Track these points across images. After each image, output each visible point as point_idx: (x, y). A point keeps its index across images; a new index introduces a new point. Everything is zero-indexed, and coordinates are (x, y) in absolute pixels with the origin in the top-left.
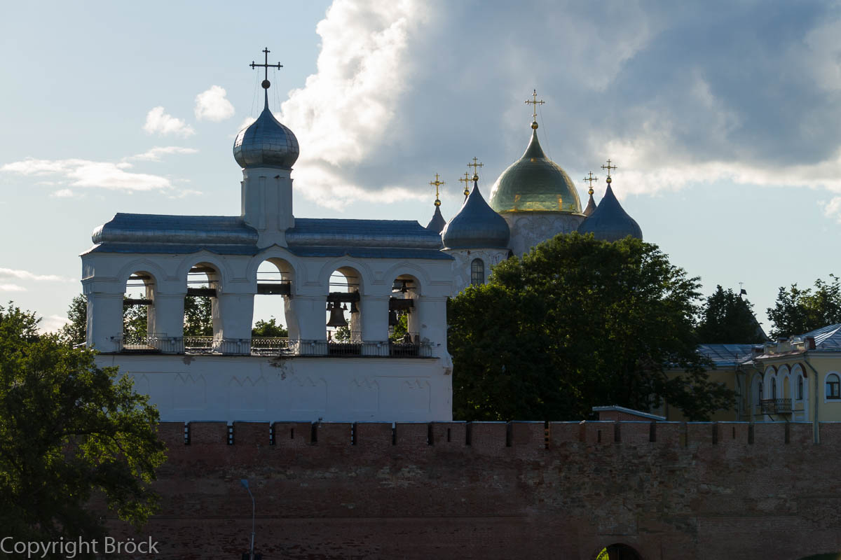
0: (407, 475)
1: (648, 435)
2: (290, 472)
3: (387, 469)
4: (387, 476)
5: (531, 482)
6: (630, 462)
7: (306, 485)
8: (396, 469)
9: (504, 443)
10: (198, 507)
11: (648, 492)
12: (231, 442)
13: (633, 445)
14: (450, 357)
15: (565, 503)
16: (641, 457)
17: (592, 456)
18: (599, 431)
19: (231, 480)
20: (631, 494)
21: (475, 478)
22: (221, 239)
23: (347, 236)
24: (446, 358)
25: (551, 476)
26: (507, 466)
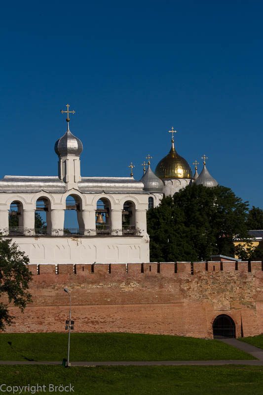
0: (132, 286)
1: (234, 267)
2: (82, 285)
3: (124, 284)
4: (124, 287)
5: (185, 288)
6: (227, 279)
7: (89, 291)
8: (128, 284)
9: (174, 272)
10: (43, 301)
11: (235, 292)
12: (57, 273)
13: (228, 272)
14: (148, 236)
15: (200, 297)
16: (231, 277)
17: (211, 277)
18: (214, 266)
19: (57, 289)
20: (228, 293)
21: (161, 287)
22: (50, 186)
23: (104, 184)
24: (146, 236)
25: (194, 285)
26: (175, 281)
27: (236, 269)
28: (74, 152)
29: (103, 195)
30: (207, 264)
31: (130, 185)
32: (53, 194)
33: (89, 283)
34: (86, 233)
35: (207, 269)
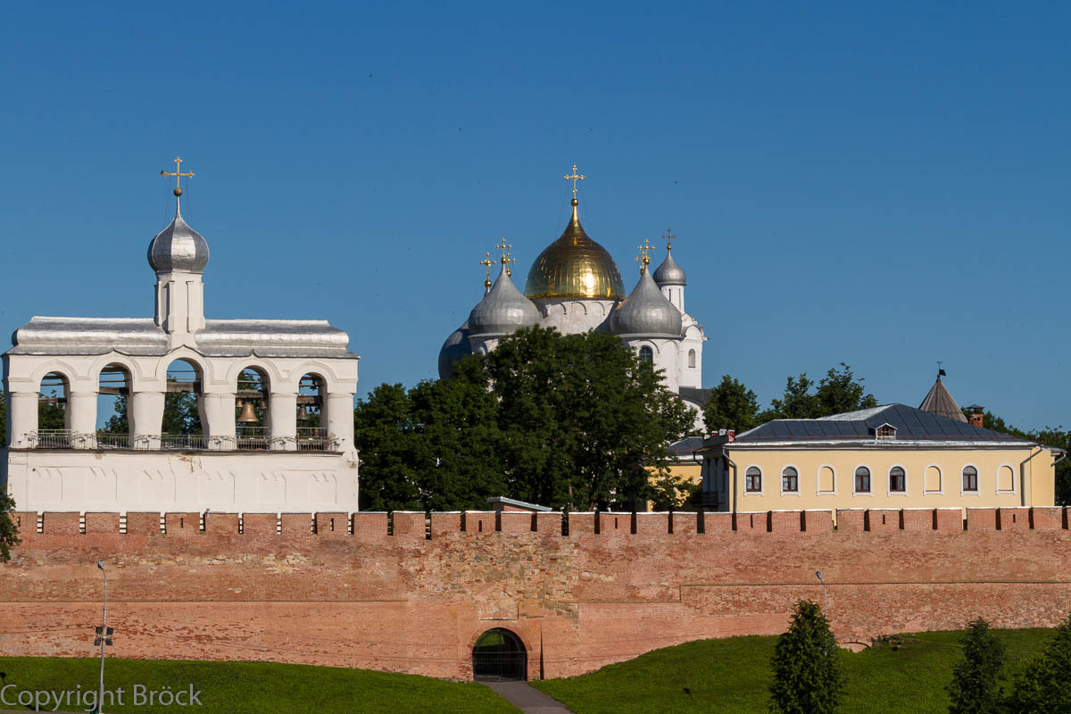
0: (291, 562)
1: (529, 526)
2: (179, 559)
3: (272, 556)
4: (272, 563)
5: (412, 569)
6: (511, 550)
7: (194, 571)
8: (281, 557)
9: (386, 532)
10: (93, 591)
11: (529, 579)
13: (514, 535)
14: (356, 452)
15: (445, 589)
16: (521, 546)
17: (474, 545)
18: (480, 522)
19: (124, 566)
20: (512, 581)
21: (357, 564)
22: (131, 340)
23: (255, 337)
24: (351, 452)
25: (432, 563)
26: (388, 553)
27: (534, 528)
28: (187, 264)
29: (253, 361)
30: (463, 518)
31: (315, 337)
32: (137, 359)
33: (193, 553)
34: (212, 446)
35: (463, 528)
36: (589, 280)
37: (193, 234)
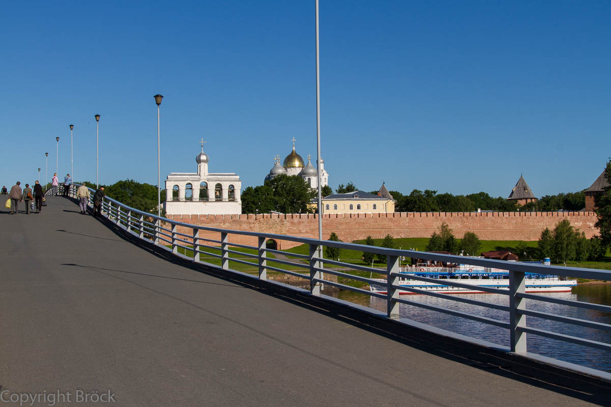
0: (226, 225)
2: (202, 224)
3: (222, 224)
6: (274, 222)
8: (224, 224)
11: (278, 228)
13: (274, 219)
15: (260, 231)
16: (276, 221)
17: (266, 221)
18: (267, 216)
20: (274, 229)
21: (241, 226)
22: (192, 178)
23: (219, 177)
24: (240, 202)
25: (257, 225)
26: (247, 223)
27: (279, 217)
28: (204, 161)
29: (218, 182)
30: (263, 215)
31: (232, 177)
32: (194, 182)
33: (205, 223)
34: (210, 200)
35: (263, 217)
36: (297, 163)
37: (205, 154)
